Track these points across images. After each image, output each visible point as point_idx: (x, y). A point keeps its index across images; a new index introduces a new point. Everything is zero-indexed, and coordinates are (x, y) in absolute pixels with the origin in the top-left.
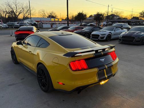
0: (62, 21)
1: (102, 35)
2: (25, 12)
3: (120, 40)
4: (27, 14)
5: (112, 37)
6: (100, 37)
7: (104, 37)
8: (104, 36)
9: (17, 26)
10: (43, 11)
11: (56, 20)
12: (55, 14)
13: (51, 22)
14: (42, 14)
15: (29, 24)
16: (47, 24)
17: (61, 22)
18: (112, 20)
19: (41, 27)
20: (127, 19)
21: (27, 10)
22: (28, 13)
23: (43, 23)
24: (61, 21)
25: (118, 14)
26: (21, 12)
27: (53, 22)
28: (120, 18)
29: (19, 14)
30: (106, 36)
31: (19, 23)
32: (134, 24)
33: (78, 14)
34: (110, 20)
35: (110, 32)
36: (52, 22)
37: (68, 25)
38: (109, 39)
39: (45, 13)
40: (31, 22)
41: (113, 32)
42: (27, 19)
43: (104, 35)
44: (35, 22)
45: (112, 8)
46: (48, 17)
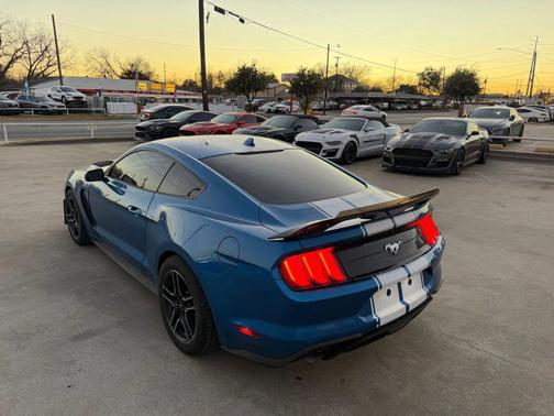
0: (178, 91)
1: (328, 143)
2: (33, 56)
3: (387, 159)
4: (44, 63)
5: (361, 151)
6: (324, 151)
7: (337, 150)
8: (336, 147)
9: (10, 106)
10: (104, 57)
11: (156, 87)
12: (147, 66)
13: (136, 95)
14: (98, 66)
15: (56, 100)
16: (121, 100)
17: (173, 96)
18: (338, 95)
19: (100, 112)
20: (379, 90)
21: (43, 48)
22: (46, 60)
23: (107, 99)
24: (173, 90)
25: (354, 75)
26: (19, 54)
27: (144, 95)
28: (360, 89)
29: (12, 62)
30: (341, 148)
31: (15, 95)
32: (405, 107)
33: (240, 70)
34: (333, 95)
35: (354, 136)
36: (141, 95)
37: (206, 108)
38: (351, 158)
39: (112, 62)
40: (63, 93)
41: (360, 134)
42: (41, 81)
43: (338, 143)
44: (80, 94)
45: (337, 55)
46: (122, 78)
